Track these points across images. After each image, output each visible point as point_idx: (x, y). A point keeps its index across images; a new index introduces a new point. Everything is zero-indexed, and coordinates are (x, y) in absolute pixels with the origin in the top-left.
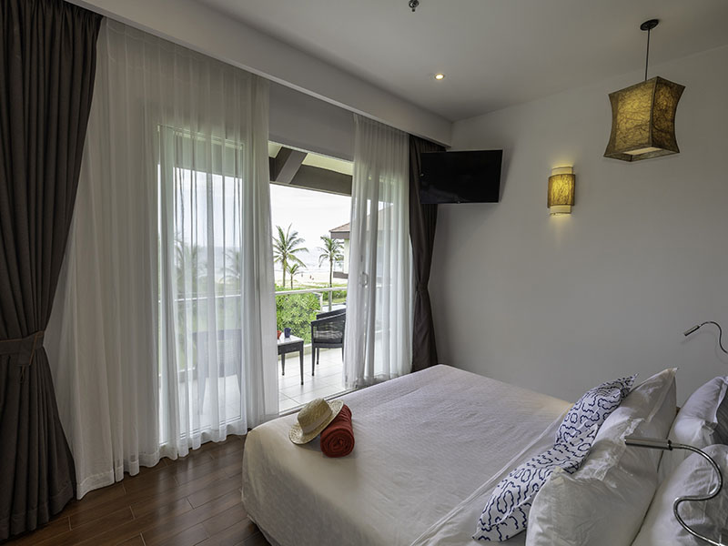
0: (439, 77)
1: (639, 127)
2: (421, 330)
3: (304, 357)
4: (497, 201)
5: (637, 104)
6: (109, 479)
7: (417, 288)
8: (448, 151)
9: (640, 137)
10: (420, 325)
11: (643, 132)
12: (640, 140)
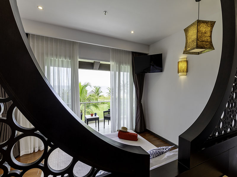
0: (132, 32)
1: (193, 41)
2: (138, 117)
3: (99, 123)
4: (162, 72)
5: (192, 32)
6: (29, 152)
7: (137, 102)
8: (148, 55)
9: (193, 45)
10: (138, 115)
11: (194, 43)
12: (193, 46)
